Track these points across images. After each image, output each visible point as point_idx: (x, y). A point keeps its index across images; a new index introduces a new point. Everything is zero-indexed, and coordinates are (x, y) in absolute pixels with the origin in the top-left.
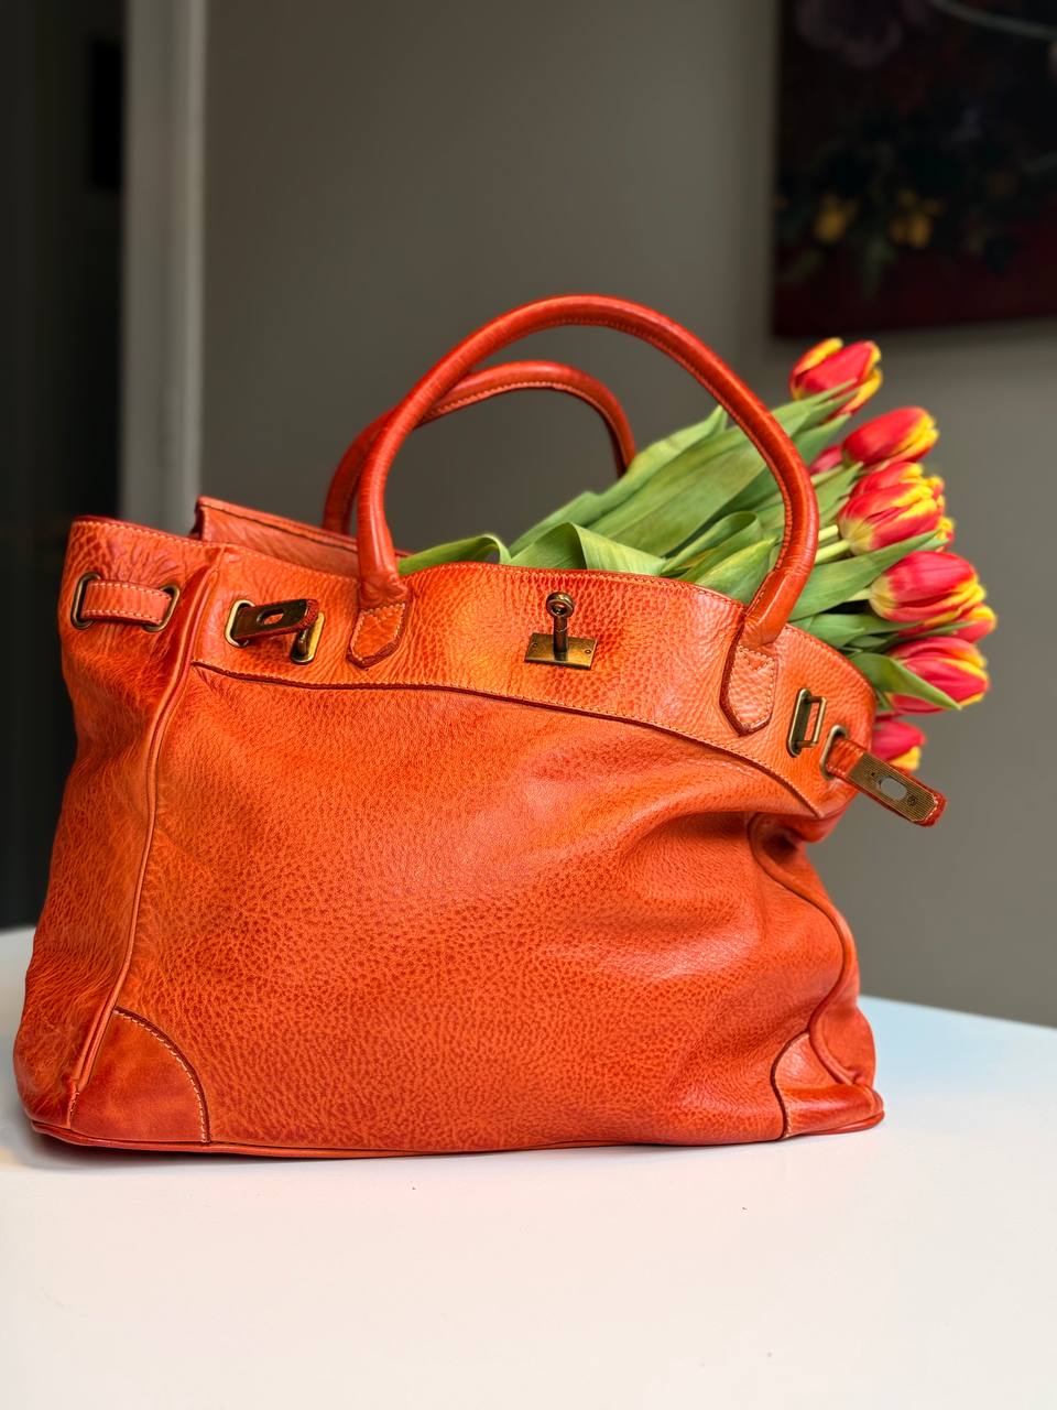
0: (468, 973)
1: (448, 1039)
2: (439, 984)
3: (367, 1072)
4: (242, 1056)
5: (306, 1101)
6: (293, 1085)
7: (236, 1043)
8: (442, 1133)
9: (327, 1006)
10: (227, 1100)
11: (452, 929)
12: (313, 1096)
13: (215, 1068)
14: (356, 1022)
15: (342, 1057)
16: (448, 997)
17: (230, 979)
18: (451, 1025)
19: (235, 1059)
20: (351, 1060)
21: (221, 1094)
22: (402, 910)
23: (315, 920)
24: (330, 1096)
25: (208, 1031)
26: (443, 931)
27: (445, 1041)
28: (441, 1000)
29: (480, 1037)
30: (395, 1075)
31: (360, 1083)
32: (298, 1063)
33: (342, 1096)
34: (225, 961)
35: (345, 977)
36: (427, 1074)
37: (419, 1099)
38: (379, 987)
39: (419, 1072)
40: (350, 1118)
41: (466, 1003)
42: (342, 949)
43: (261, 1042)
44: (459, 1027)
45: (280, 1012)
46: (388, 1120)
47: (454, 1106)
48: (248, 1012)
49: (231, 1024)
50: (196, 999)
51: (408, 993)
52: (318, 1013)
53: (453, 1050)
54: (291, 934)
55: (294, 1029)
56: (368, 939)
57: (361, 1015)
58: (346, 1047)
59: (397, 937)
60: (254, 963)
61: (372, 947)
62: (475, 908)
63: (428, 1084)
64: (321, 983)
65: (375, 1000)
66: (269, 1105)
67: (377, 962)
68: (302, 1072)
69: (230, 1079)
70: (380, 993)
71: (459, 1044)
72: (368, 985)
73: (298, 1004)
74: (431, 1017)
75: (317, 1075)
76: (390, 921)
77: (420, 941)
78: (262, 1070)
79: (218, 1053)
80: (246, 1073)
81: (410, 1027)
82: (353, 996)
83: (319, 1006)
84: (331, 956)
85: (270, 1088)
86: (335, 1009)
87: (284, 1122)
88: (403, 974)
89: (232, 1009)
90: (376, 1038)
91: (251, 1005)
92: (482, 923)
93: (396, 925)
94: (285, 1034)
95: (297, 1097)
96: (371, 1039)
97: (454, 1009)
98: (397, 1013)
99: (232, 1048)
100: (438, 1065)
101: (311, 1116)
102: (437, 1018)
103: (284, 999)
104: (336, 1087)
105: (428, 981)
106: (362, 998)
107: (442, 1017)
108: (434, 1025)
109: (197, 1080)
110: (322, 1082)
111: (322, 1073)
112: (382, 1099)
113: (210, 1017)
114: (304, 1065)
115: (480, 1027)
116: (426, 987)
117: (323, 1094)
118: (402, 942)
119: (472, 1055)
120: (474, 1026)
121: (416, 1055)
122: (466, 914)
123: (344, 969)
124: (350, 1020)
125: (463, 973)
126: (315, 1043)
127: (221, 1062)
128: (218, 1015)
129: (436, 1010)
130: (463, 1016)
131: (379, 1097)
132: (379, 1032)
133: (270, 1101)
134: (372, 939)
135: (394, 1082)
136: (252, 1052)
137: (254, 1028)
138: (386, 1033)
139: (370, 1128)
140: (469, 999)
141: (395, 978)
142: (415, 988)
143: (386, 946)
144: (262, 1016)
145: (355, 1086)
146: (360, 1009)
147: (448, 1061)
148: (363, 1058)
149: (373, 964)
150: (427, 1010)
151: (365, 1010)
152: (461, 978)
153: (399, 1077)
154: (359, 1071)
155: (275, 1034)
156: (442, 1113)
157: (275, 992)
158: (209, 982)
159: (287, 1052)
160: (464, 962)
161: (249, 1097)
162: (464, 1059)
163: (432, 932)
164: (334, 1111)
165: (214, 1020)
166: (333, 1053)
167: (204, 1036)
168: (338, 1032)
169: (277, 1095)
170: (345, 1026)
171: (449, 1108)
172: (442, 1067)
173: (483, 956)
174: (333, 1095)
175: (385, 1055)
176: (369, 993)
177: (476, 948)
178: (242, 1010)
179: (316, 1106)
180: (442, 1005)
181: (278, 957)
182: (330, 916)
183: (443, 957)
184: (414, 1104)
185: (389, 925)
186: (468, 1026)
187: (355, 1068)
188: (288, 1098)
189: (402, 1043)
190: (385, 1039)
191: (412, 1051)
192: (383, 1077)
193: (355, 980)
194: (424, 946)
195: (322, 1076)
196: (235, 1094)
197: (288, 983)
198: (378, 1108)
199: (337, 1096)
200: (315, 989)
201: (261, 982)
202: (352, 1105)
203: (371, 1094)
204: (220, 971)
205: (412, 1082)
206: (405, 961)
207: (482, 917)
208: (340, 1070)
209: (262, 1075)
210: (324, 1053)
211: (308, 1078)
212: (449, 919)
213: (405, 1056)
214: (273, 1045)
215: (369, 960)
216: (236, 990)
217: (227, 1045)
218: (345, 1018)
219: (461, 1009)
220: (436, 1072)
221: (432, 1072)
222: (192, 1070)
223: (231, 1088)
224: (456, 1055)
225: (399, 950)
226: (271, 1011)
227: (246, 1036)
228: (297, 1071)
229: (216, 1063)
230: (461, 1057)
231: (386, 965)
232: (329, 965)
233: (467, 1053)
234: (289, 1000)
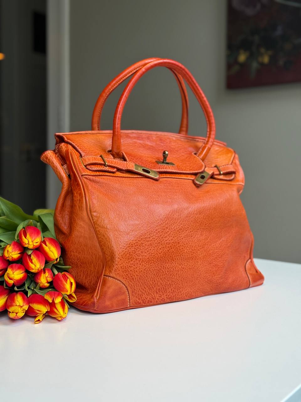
0: (183, 246)
1: (180, 264)
2: (177, 250)
3: (164, 278)
4: (137, 280)
5: (151, 289)
6: (148, 285)
7: (136, 277)
8: (182, 294)
9: (155, 262)
10: (134, 294)
11: (177, 235)
12: (153, 287)
13: (132, 285)
14: (161, 264)
15: (159, 275)
16: (180, 253)
17: (132, 260)
18: (181, 260)
19: (136, 281)
20: (160, 275)
21: (133, 292)
22: (166, 233)
23: (148, 240)
24: (156, 287)
25: (129, 275)
26: (176, 237)
27: (180, 265)
28: (178, 254)
29: (187, 262)
30: (170, 277)
31: (163, 281)
32: (149, 279)
33: (159, 286)
34: (129, 256)
35: (158, 253)
36: (177, 275)
37: (176, 284)
38: (165, 254)
39: (175, 275)
40: (161, 293)
41: (184, 254)
42: (156, 246)
43: (142, 275)
44: (182, 260)
45: (145, 266)
46: (170, 292)
47: (183, 284)
48: (138, 268)
49: (134, 272)
50: (125, 268)
51: (171, 254)
52: (153, 264)
53: (182, 267)
54: (143, 245)
55: (149, 270)
56: (161, 242)
57: (162, 262)
58: (159, 272)
59: (167, 240)
60: (136, 255)
61: (162, 244)
62: (181, 229)
63: (177, 278)
64: (153, 256)
65: (165, 257)
66: (143, 293)
67: (164, 248)
68: (150, 281)
69: (135, 287)
70: (166, 255)
71: (183, 265)
72: (163, 254)
73: (149, 263)
74: (176, 259)
75: (153, 281)
76: (164, 236)
77: (172, 240)
78: (142, 283)
79: (132, 281)
80: (138, 285)
81: (172, 263)
82: (160, 258)
83: (153, 262)
84: (154, 248)
85: (143, 288)
86: (157, 262)
87: (146, 297)
88: (170, 249)
89: (134, 268)
90: (165, 267)
91: (139, 266)
92: (183, 233)
93: (166, 237)
94: (147, 272)
95: (149, 289)
96: (164, 268)
97: (181, 256)
98: (169, 260)
99: (135, 279)
100: (179, 272)
101: (152, 294)
102: (178, 259)
103: (145, 262)
104: (157, 284)
105: (175, 250)
106: (162, 258)
107: (179, 258)
108: (177, 261)
109: (128, 290)
110: (155, 283)
111: (154, 280)
112: (168, 285)
113: (129, 272)
114: (150, 279)
115: (187, 259)
116: (175, 251)
117: (155, 286)
118: (168, 241)
119: (186, 267)
120: (185, 259)
121: (174, 270)
122: (180, 231)
123: (157, 251)
124: (160, 264)
125: (182, 246)
126: (153, 272)
127: (133, 283)
128: (131, 271)
129: (177, 257)
130: (183, 257)
131: (167, 285)
132: (166, 266)
133: (143, 292)
134: (162, 242)
135: (170, 279)
136: (140, 279)
137: (140, 272)
138: (167, 266)
139: (166, 295)
140: (184, 253)
141: (168, 251)
142: (172, 252)
143: (165, 243)
144: (141, 268)
145: (162, 282)
146: (162, 261)
147: (181, 270)
148: (163, 274)
149: (163, 248)
150: (175, 257)
151: (163, 261)
152: (182, 248)
153: (171, 278)
154: (162, 278)
155: (145, 272)
156: (181, 287)
157: (143, 261)
158: (127, 262)
159: (147, 276)
160: (181, 243)
161: (138, 291)
162: (185, 269)
163: (174, 237)
164: (158, 292)
165: (130, 272)
166: (157, 274)
167: (129, 277)
168: (157, 268)
169: (145, 289)
170: (159, 266)
171: (183, 285)
172: (180, 273)
173: (185, 241)
174: (157, 286)
175: (168, 272)
176: (163, 256)
177: (183, 239)
178: (137, 268)
179: (153, 291)
180: (178, 255)
181: (142, 252)
182: (151, 239)
183: (177, 243)
184: (175, 285)
185: (164, 237)
186: (184, 260)
187: (162, 277)
188: (147, 290)
189: (171, 268)
190: (167, 267)
191: (173, 269)
192: (168, 278)
193: (160, 253)
194: (173, 241)
195: (155, 281)
196: (136, 291)
197: (146, 258)
198: (167, 288)
199: (158, 286)
200: (152, 258)
201: (139, 259)
202: (161, 288)
203: (165, 284)
204: (129, 259)
205: (174, 278)
206: (169, 246)
207: (183, 231)
208: (158, 278)
209: (141, 284)
210: (155, 275)
211: (151, 283)
212: (176, 233)
213: (172, 271)
214: (144, 275)
215: (162, 248)
216: (134, 263)
217: (134, 278)
218: (159, 264)
219: (183, 255)
220: (179, 274)
221: (178, 274)
222: (126, 287)
223: (135, 289)
224: (183, 268)
225: (168, 243)
226: (143, 266)
227: (138, 274)
228: (149, 281)
229: (132, 284)
230: (184, 268)
231: (166, 248)
232: (154, 251)
233: (185, 267)
234: (147, 262)
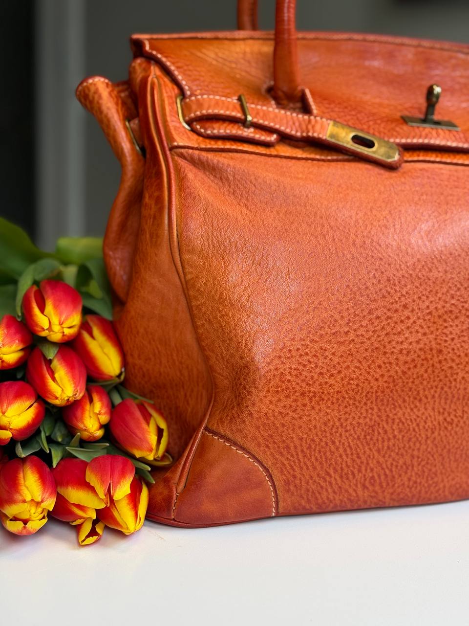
0: (453, 360)
1: (441, 410)
2: (433, 372)
3: (388, 448)
4: (302, 451)
5: (348, 479)
6: (338, 468)
7: (297, 442)
8: (439, 489)
9: (360, 402)
10: (292, 488)
11: (437, 329)
12: (353, 474)
13: (284, 465)
14: (379, 410)
15: (371, 439)
16: (440, 380)
17: (287, 397)
18: (443, 401)
19: (297, 454)
20: (378, 440)
21: (287, 483)
22: (402, 321)
23: (342, 340)
24: (364, 472)
25: (277, 438)
26: (432, 333)
27: (439, 412)
28: (436, 383)
29: (464, 407)
30: (407, 446)
31: (384, 457)
32: (341, 450)
33: (372, 470)
34: (280, 384)
35: (370, 378)
36: (429, 442)
37: (423, 463)
38: (394, 381)
39: (423, 441)
40: (377, 488)
41: (454, 383)
42: (365, 358)
43: (315, 438)
44: (448, 402)
45: (327, 414)
46: (403, 484)
47: (447, 465)
48: (305, 419)
49: (293, 430)
50: (264, 417)
51: (413, 382)
52: (354, 409)
53: (445, 419)
54: (327, 353)
55: (338, 424)
56: (381, 347)
57: (383, 405)
58: (373, 431)
59: (402, 343)
60: (303, 381)
61: (385, 353)
62: (451, 312)
63: (429, 450)
64: (354, 386)
65: (392, 392)
66: (322, 487)
67: (390, 363)
68: (344, 457)
69: (294, 470)
70: (395, 386)
71: (449, 414)
72: (386, 382)
73: (339, 405)
74: (430, 397)
75: (355, 457)
76: (395, 331)
77: (418, 342)
78: (316, 459)
79: (285, 453)
80: (305, 463)
81: (416, 407)
82: (376, 392)
83: (354, 404)
84: (358, 365)
85: (323, 474)
86: (365, 404)
87: (332, 498)
88: (409, 369)
89: (294, 418)
90: (393, 420)
91: (307, 413)
92: (457, 322)
93: (399, 333)
94: (332, 429)
95: (341, 477)
96: (390, 420)
97: (446, 389)
98: (407, 398)
99: (295, 447)
100: (436, 433)
101: (351, 491)
102: (433, 397)
103: (329, 403)
104: (368, 464)
105: (426, 371)
106: (383, 392)
107: (437, 395)
108: (432, 402)
109: (270, 477)
110: (358, 461)
111: (358, 454)
112: (399, 468)
113: (277, 429)
114: (345, 451)
115: (464, 399)
116: (426, 375)
117: (360, 471)
118: (405, 345)
119: (459, 421)
120: (459, 399)
121: (421, 427)
122: (445, 317)
123: (368, 373)
124: (376, 410)
125: (450, 361)
126: (352, 432)
127: (288, 459)
128: (283, 425)
129: (432, 391)
130: (452, 393)
131: (397, 466)
132: (396, 414)
133: (322, 484)
134: (385, 347)
135: (406, 452)
136: (310, 447)
137: (310, 429)
138: (400, 414)
139: (392, 494)
140: (455, 380)
141: (404, 373)
142: (418, 377)
143: (395, 351)
144: (315, 419)
145: (381, 460)
146: (382, 400)
147: (442, 429)
148: (386, 437)
149: (387, 365)
150: (426, 392)
151: (385, 401)
152: (448, 365)
153: (410, 447)
154: (383, 447)
155: (325, 431)
156: (439, 472)
157: (323, 400)
158: (271, 402)
159: (333, 443)
160: (449, 353)
161: (307, 483)
162: (454, 425)
163: (425, 334)
164: (367, 484)
165: (281, 429)
166: (365, 436)
167: (275, 443)
168: (368, 420)
169: (328, 478)
170: (372, 414)
171: (444, 468)
172: (439, 434)
173: (462, 347)
174: (366, 470)
175: (400, 431)
176: (388, 387)
177: (456, 341)
178: (300, 418)
179: (354, 482)
180: (436, 387)
181: (321, 373)
182: (352, 335)
183: (434, 352)
184: (420, 467)
185: (395, 334)
186: (455, 400)
187: (380, 446)
188: (335, 479)
189: (411, 420)
190: (400, 419)
191: (418, 425)
192: (399, 449)
193: (377, 380)
194: (421, 346)
195: (359, 457)
196: (298, 482)
197: (332, 391)
198: (396, 476)
199: (369, 471)
200: (350, 392)
201: (312, 394)
202: (379, 476)
203: (392, 464)
204: (277, 392)
205: (419, 449)
206: (409, 359)
207: (457, 318)
208: (370, 449)
209: (317, 464)
210: (359, 438)
211: (349, 461)
212: (434, 323)
213: (414, 430)
214: (324, 439)
215: (384, 363)
216: (294, 404)
217: (291, 445)
218: (372, 409)
219: (450, 388)
220: (435, 439)
221: (432, 439)
222: (266, 469)
223: (294, 477)
224: (448, 423)
225: (405, 352)
226: (321, 414)
227: (305, 436)
228: (341, 456)
229: (283, 460)
230: (452, 424)
231: (397, 364)
232: (358, 372)
233: (456, 420)
234: (333, 403)
